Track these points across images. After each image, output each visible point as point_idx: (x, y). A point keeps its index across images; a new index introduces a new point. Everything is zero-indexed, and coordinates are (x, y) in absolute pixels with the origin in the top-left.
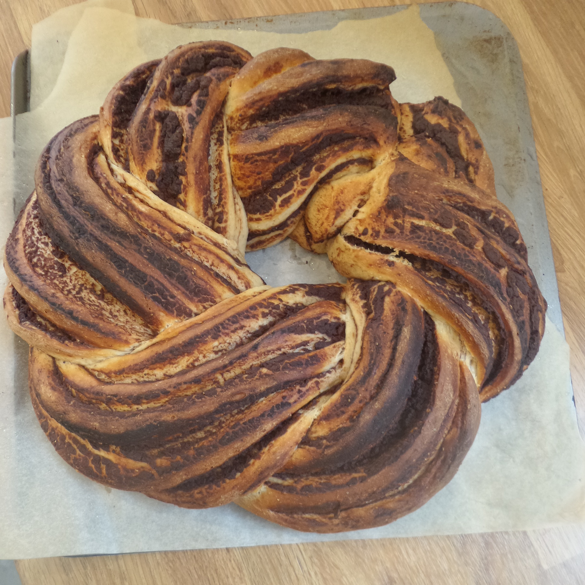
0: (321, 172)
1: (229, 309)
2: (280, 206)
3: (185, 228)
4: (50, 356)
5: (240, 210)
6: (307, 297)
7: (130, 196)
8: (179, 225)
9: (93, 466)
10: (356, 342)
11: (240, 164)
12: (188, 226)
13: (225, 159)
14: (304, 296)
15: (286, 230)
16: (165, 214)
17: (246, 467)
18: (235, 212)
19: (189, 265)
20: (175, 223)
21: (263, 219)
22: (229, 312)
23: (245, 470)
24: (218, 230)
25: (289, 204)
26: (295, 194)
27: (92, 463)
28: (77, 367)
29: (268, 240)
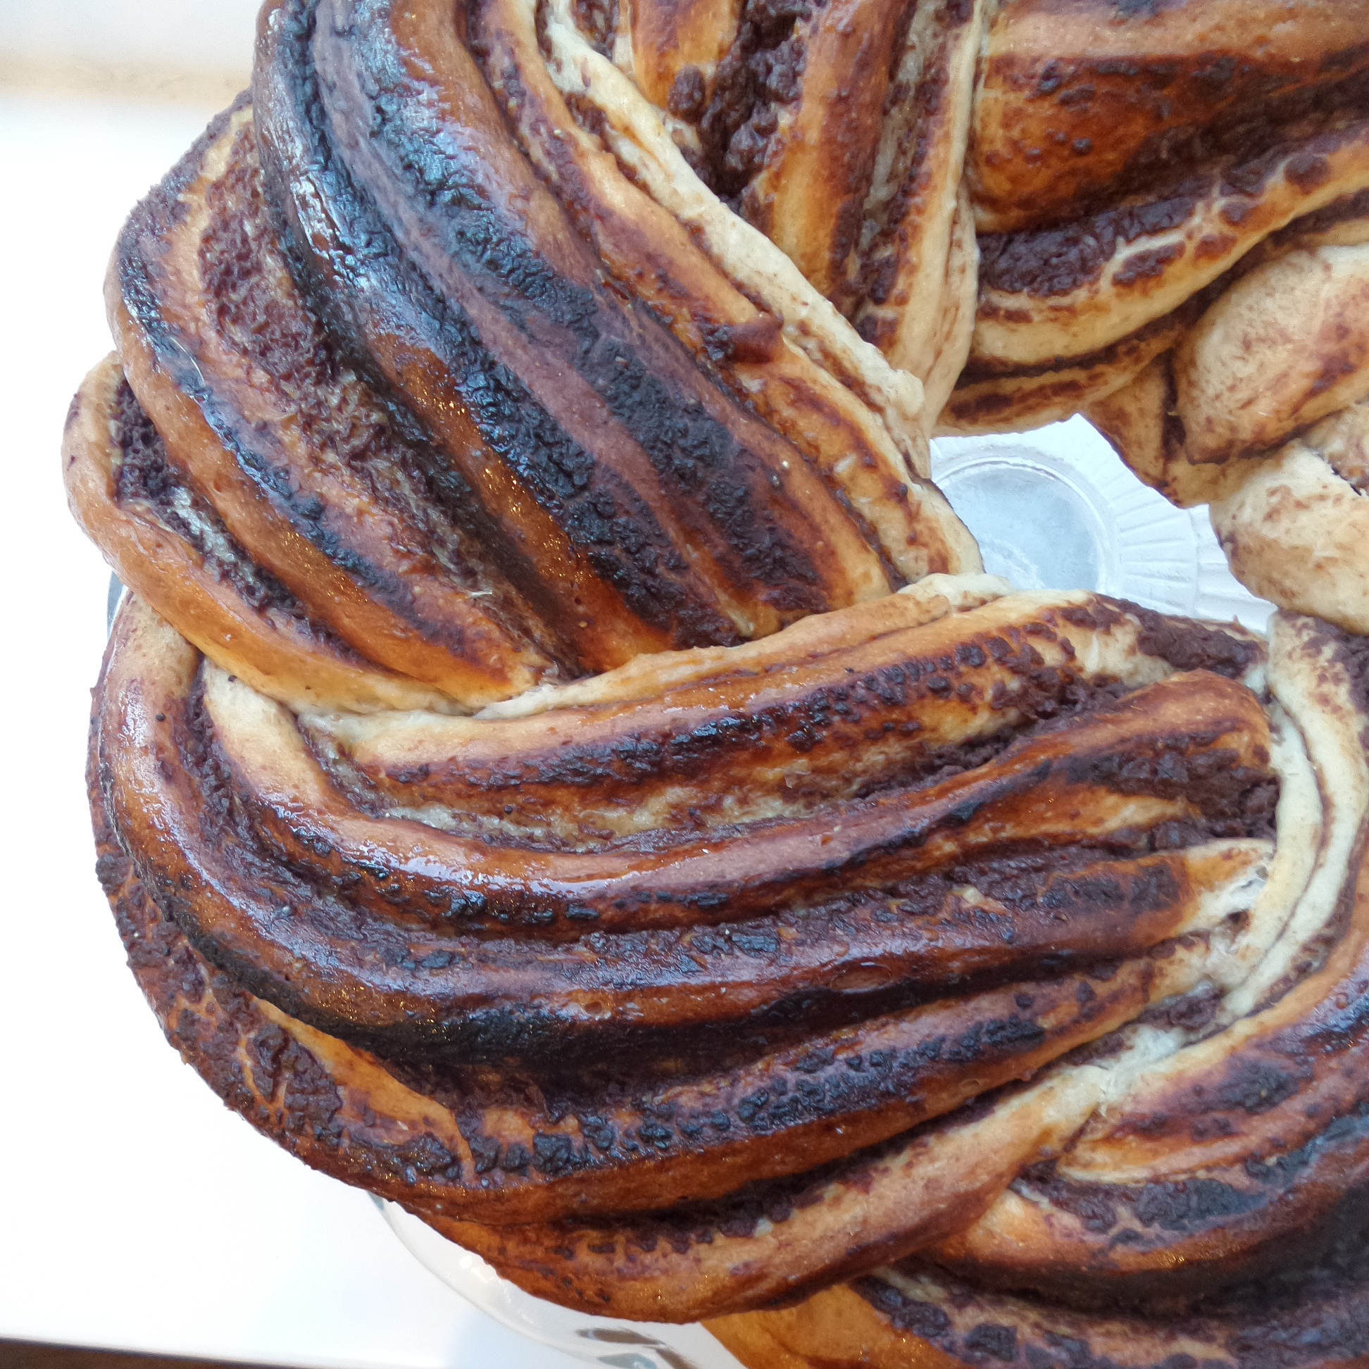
0: (1307, 193)
1: (874, 638)
2: (1117, 281)
3: (759, 303)
4: (189, 643)
5: (963, 270)
6: (1140, 657)
7: (586, 140)
8: (739, 287)
9: (249, 1063)
10: (1317, 865)
11: (1012, 96)
12: (767, 293)
13: (960, 67)
14: (1132, 651)
15: (1102, 374)
16: (695, 232)
17: (803, 1205)
18: (947, 274)
19: (766, 445)
20: (725, 275)
21: (1036, 317)
22: (876, 647)
23: (795, 1214)
24: (869, 331)
25: (1152, 283)
26: (1190, 248)
27: (249, 1052)
28: (273, 710)
29: (1026, 396)
